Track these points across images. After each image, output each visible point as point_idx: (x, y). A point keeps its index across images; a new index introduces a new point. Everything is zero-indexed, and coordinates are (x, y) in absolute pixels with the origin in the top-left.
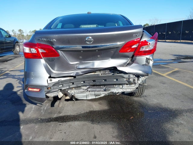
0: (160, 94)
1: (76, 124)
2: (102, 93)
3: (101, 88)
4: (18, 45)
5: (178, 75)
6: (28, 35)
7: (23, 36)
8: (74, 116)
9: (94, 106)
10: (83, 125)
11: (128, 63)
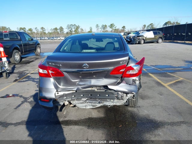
0: (153, 106)
1: (76, 127)
2: (97, 105)
3: (96, 101)
4: (39, 47)
5: (180, 85)
6: (49, 32)
7: (45, 33)
8: (75, 120)
9: (93, 114)
10: (81, 129)
11: (118, 81)
